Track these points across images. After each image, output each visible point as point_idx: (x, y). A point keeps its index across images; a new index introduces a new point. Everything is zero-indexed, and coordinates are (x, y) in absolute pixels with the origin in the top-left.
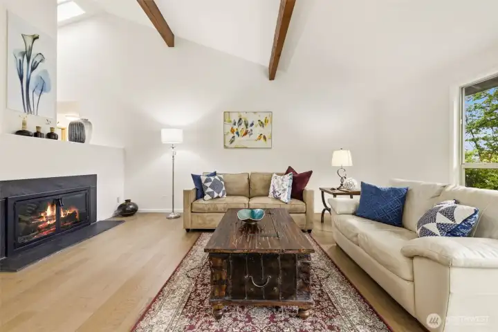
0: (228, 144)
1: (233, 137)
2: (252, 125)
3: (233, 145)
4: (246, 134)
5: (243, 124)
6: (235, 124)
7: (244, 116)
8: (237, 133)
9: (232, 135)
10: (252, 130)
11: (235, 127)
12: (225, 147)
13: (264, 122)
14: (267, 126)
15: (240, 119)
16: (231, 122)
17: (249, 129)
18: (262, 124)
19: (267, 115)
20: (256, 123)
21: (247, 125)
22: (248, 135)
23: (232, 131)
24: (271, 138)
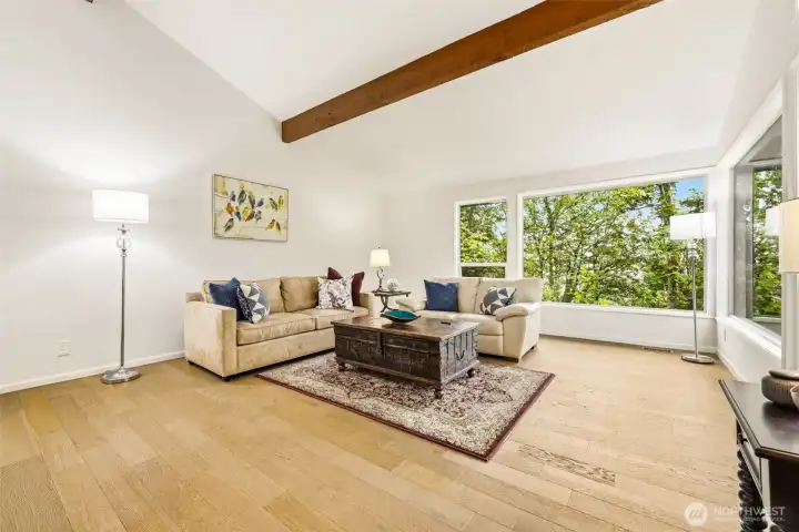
0: (221, 231)
1: (231, 220)
2: (261, 204)
3: (230, 233)
4: (251, 217)
5: (247, 201)
6: (233, 199)
7: (248, 188)
8: (238, 214)
9: (230, 217)
10: (260, 212)
11: (235, 204)
12: (217, 236)
13: (277, 201)
14: (282, 210)
15: (243, 192)
16: (226, 193)
17: (257, 210)
18: (275, 206)
19: (282, 193)
20: (267, 202)
21: (252, 203)
22: (254, 219)
23: (229, 209)
24: (286, 228)
